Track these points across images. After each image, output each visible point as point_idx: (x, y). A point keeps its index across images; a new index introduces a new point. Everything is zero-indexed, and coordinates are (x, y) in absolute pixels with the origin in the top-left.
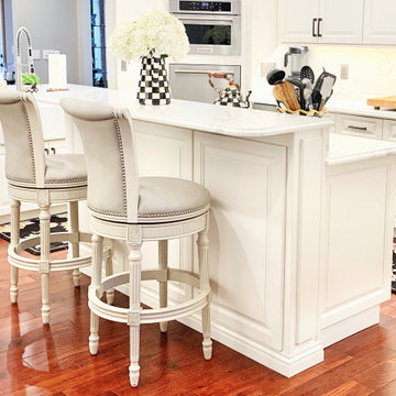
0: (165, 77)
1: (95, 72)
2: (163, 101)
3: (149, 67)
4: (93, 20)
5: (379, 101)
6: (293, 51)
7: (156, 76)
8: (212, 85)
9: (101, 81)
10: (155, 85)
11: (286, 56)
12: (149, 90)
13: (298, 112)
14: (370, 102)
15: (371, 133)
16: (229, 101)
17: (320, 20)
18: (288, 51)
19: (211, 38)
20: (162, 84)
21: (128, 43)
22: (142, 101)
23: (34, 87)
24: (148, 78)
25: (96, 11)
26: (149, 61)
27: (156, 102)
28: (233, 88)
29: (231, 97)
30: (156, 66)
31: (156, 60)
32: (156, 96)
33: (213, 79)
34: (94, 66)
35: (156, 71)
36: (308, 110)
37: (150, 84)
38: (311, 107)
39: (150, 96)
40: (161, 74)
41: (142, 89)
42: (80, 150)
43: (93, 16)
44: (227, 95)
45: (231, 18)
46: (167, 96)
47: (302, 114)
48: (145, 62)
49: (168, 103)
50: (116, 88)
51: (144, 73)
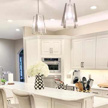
0: (42, 81)
1: (21, 77)
2: (42, 88)
3: (38, 78)
4: (20, 63)
5: (101, 85)
6: (75, 71)
7: (40, 81)
8: (56, 83)
9: (22, 79)
10: (40, 83)
11: (73, 72)
12: (38, 85)
13: (83, 91)
14: (98, 85)
15: (99, 94)
16: (61, 87)
17: (83, 63)
18: (74, 71)
19: (52, 68)
20: (42, 83)
21: (32, 71)
22: (36, 88)
23: (4, 83)
24: (38, 82)
25: (21, 61)
26: (38, 77)
27: (40, 89)
28: (62, 83)
29: (61, 86)
30: (40, 78)
31: (40, 76)
32: (40, 87)
33: (56, 81)
34: (20, 75)
35: (40, 79)
36: (85, 90)
37: (38, 83)
38: (86, 89)
39: (38, 87)
40: (41, 80)
41: (36, 85)
42: (17, 102)
43: (20, 62)
44: (60, 86)
45: (58, 63)
46: (43, 86)
47: (84, 92)
48: (37, 77)
49: (43, 89)
50: (27, 82)
51: (36, 80)
